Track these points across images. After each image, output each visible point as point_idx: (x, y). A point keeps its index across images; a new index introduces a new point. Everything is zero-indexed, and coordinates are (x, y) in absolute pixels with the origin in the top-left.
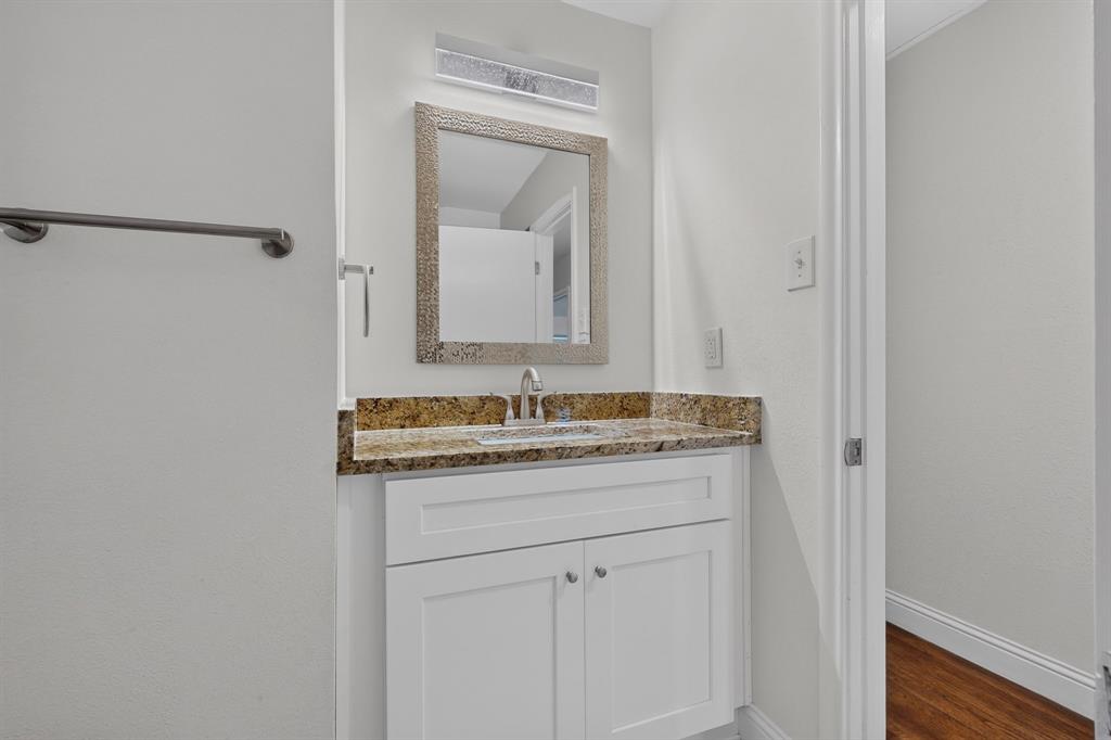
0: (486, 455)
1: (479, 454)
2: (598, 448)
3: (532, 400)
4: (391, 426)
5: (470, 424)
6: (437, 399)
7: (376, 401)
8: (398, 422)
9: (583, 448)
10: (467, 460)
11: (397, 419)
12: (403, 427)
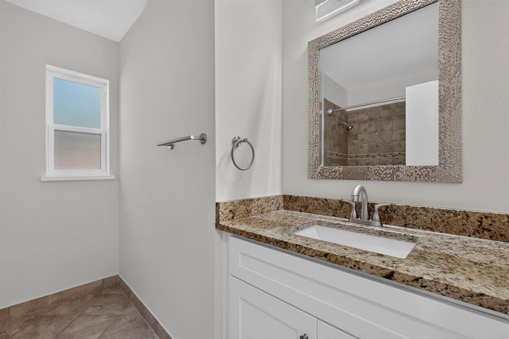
0: (261, 236)
1: (258, 235)
2: (326, 255)
3: (371, 207)
4: (296, 210)
5: (334, 216)
6: (316, 199)
7: (291, 197)
8: (299, 208)
9: (314, 251)
10: (253, 237)
11: (298, 207)
12: (301, 211)
